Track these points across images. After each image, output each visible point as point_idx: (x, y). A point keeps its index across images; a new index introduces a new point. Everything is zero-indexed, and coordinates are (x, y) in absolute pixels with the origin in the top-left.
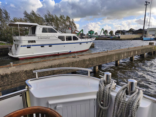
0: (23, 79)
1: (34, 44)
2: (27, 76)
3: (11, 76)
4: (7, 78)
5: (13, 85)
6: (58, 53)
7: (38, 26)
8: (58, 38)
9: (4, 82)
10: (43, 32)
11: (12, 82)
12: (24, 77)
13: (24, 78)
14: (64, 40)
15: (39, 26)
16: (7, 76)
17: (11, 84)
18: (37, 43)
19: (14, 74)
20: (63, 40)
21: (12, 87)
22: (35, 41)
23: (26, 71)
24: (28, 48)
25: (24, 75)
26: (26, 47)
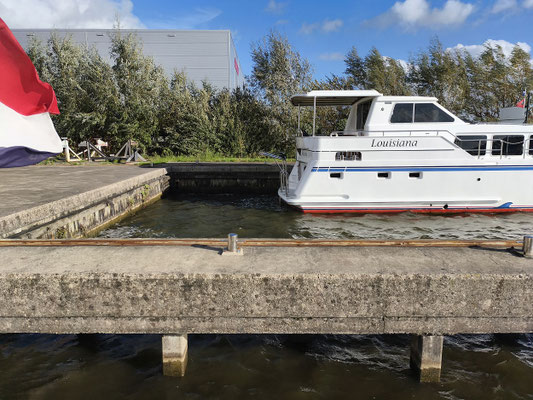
0: (252, 312)
1: (354, 163)
2: (268, 301)
3: (213, 289)
4: (201, 292)
5: (217, 323)
6: (446, 207)
7: (379, 99)
8: (456, 142)
9: (191, 307)
10: (394, 119)
11: (213, 309)
12: (258, 304)
13: (255, 307)
14: (483, 153)
15: (382, 97)
16: (200, 286)
17: (211, 319)
18: (365, 162)
19: (224, 282)
20: (474, 153)
21: (213, 328)
22: (359, 155)
23: (266, 280)
24: (332, 176)
25: (256, 296)
26: (328, 174)
